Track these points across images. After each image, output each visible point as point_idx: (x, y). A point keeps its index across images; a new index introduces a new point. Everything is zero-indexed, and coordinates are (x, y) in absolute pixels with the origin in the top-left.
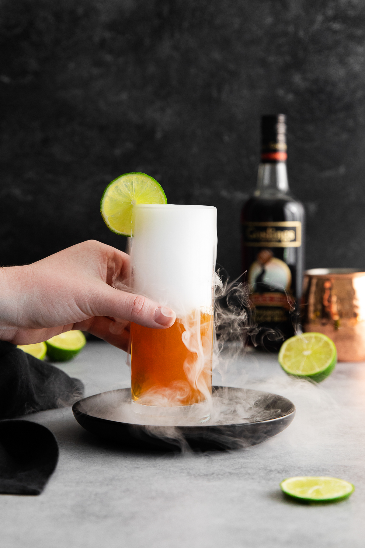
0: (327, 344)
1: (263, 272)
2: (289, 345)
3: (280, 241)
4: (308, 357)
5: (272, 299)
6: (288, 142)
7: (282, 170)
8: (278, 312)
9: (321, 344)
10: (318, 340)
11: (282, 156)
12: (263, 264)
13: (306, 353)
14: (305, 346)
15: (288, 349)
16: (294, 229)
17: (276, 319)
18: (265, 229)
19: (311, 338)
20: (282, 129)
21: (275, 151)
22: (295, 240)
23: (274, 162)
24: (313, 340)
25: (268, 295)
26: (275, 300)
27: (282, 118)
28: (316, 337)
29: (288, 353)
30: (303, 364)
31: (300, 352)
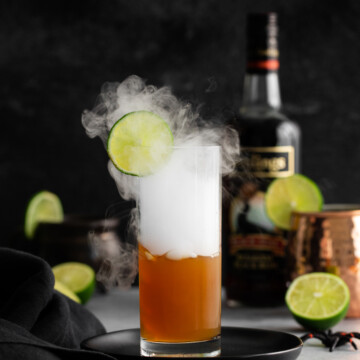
0: (341, 289)
1: (247, 208)
2: (301, 283)
3: (267, 170)
4: (318, 300)
5: (257, 242)
6: (281, 47)
7: (273, 81)
8: (264, 258)
9: (335, 288)
10: (333, 283)
11: (273, 65)
12: (247, 199)
13: (317, 295)
14: (317, 288)
15: (299, 287)
16: (285, 156)
17: (262, 266)
19: (325, 279)
20: (273, 31)
21: (266, 58)
22: (286, 169)
23: (264, 72)
24: (327, 282)
25: (252, 237)
26: (261, 242)
27: (273, 18)
28: (331, 280)
29: (297, 292)
30: (311, 306)
31: (310, 294)
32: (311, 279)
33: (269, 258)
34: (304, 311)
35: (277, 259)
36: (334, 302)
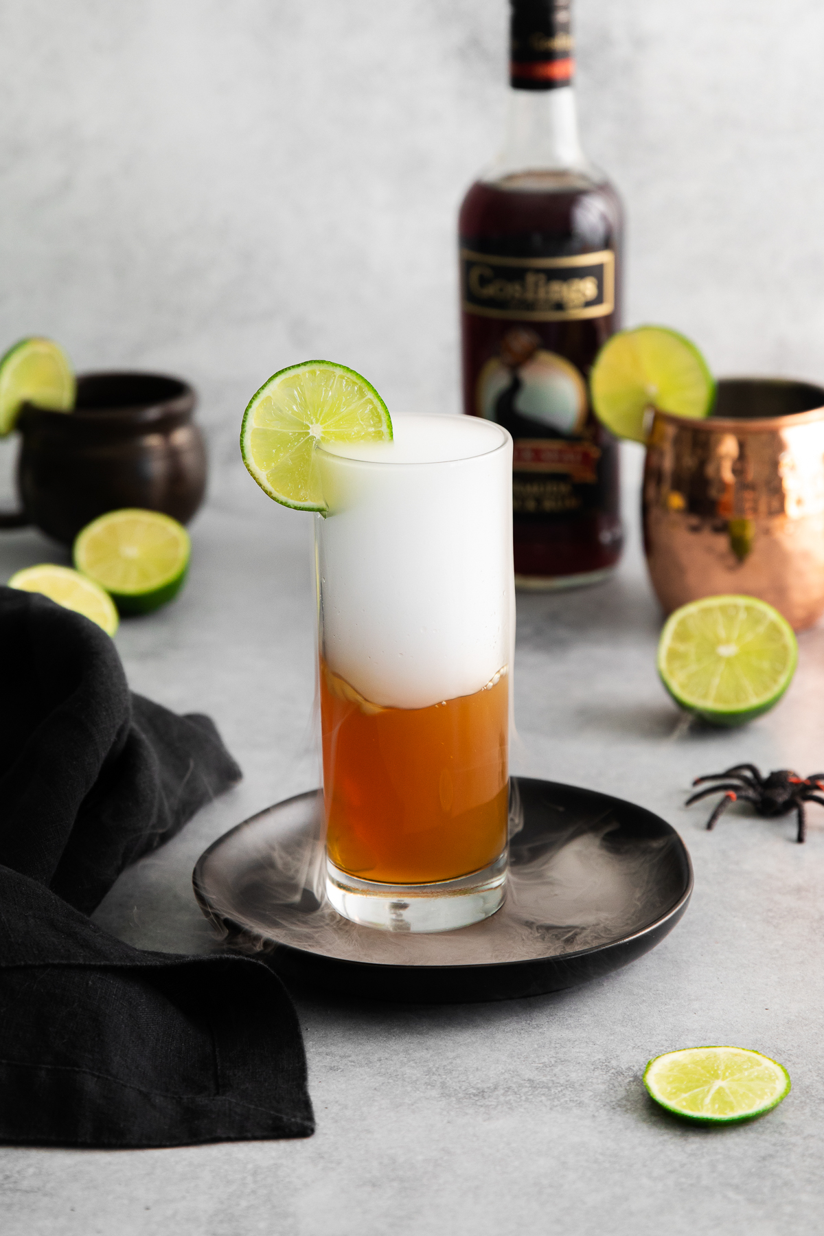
0: (775, 631)
1: (516, 386)
2: (682, 623)
3: (560, 306)
4: (729, 661)
9: (761, 629)
10: (755, 618)
12: (516, 366)
13: (726, 651)
14: (722, 633)
15: (682, 636)
16: (597, 274)
17: (549, 505)
18: (518, 275)
22: (598, 301)
24: (742, 616)
28: (749, 609)
29: (682, 648)
30: (716, 681)
31: (709, 648)
32: (707, 611)
33: (564, 488)
34: (705, 696)
35: (581, 490)
36: (766, 665)
